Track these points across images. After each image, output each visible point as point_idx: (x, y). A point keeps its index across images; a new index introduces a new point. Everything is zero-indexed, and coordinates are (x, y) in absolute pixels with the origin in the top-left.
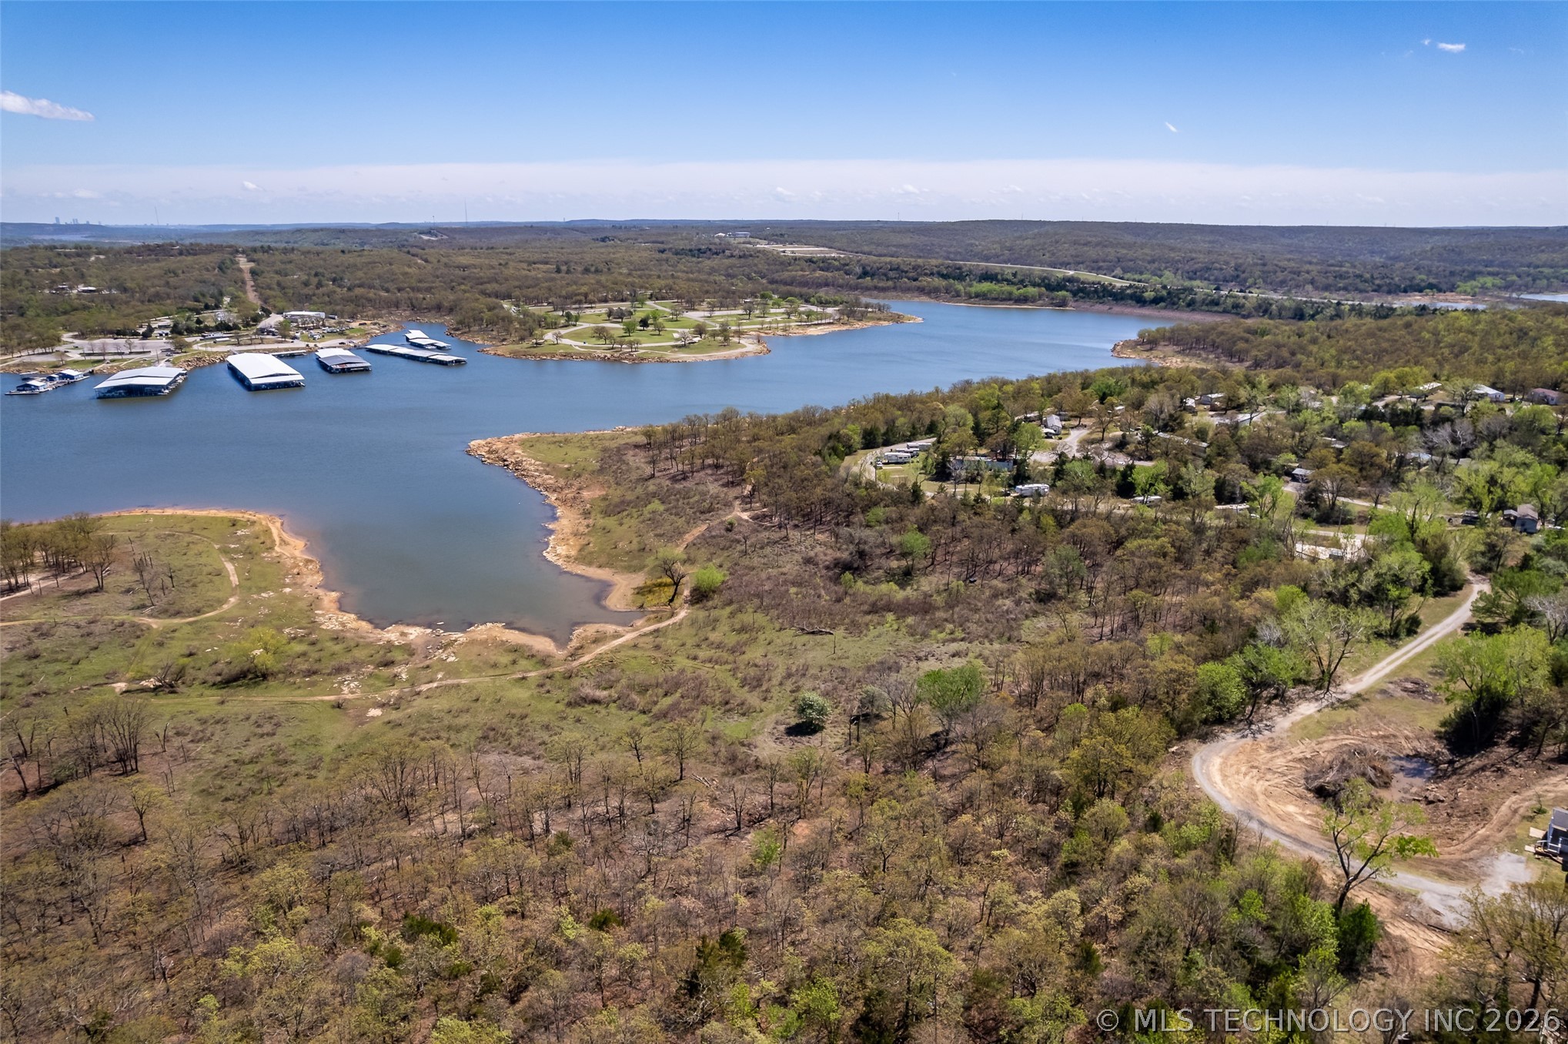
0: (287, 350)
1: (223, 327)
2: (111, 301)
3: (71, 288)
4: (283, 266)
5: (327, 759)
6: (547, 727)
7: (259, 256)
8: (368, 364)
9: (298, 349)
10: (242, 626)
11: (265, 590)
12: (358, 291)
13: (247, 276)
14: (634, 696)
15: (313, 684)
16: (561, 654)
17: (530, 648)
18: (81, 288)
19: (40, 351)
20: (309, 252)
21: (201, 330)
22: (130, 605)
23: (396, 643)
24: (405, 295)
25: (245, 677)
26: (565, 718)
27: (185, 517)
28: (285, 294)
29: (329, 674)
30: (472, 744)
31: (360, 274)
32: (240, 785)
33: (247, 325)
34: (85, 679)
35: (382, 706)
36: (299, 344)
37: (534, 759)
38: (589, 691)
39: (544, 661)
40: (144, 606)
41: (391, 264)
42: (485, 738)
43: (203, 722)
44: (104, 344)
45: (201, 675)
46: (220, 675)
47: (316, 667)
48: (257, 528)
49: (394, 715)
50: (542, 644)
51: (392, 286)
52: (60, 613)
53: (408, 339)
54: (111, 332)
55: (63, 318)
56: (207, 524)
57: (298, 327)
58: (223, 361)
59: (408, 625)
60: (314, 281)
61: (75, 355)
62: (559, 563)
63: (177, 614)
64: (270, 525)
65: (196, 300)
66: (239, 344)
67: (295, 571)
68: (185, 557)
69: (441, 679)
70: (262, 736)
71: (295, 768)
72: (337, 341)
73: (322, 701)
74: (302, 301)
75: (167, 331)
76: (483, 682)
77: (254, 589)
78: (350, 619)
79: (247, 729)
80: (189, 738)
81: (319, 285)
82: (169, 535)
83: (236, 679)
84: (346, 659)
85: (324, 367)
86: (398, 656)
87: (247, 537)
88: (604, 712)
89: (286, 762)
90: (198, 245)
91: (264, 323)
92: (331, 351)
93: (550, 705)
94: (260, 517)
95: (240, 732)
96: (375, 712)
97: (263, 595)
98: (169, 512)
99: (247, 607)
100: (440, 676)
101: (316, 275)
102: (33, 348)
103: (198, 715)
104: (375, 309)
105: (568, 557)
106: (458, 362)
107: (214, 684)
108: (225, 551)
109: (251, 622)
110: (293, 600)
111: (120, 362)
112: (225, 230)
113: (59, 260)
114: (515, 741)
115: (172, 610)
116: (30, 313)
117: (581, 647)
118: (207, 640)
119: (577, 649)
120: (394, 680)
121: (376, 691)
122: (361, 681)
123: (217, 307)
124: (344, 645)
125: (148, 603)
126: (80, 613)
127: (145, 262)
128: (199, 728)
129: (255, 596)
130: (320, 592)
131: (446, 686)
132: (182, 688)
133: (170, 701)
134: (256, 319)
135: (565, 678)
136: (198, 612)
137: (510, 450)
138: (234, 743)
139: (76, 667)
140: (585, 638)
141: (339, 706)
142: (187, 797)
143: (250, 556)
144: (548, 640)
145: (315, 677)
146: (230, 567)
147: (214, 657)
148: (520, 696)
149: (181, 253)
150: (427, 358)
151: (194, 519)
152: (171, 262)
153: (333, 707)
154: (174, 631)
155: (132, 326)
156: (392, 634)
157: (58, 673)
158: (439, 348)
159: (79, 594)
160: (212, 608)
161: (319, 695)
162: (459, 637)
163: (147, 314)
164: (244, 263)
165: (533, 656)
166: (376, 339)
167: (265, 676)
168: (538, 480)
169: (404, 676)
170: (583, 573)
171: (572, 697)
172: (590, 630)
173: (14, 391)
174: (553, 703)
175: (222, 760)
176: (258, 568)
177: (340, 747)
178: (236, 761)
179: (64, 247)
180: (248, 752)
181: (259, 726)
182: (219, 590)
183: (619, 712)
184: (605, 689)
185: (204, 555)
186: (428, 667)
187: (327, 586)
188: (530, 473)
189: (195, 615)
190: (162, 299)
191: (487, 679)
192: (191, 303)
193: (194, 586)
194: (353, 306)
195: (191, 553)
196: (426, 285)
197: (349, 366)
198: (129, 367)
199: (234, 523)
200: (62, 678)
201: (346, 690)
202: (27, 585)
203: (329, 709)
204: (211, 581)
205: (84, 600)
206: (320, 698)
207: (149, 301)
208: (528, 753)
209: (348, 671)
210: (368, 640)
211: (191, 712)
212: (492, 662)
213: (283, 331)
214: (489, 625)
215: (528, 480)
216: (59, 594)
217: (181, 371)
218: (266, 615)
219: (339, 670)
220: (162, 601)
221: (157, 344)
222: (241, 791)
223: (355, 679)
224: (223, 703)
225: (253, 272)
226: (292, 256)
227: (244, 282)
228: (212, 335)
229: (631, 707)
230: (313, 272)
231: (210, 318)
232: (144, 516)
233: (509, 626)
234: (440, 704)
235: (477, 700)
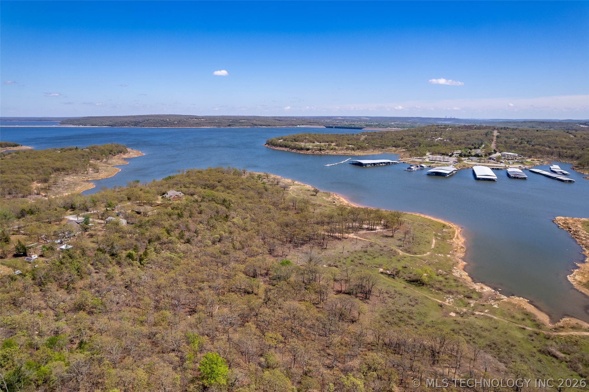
0: (497, 166)
1: (477, 155)
2: (446, 144)
3: (436, 139)
4: (510, 135)
5: (426, 324)
6: (521, 356)
7: (503, 131)
8: (527, 176)
9: (501, 167)
10: (426, 263)
11: (441, 253)
12: (536, 147)
13: (495, 138)
14: (580, 365)
15: (437, 294)
16: (551, 326)
17: (535, 316)
18: (439, 139)
19: (419, 157)
20: (522, 130)
21: (469, 156)
22: (398, 244)
23: (477, 291)
24: (558, 150)
25: (417, 282)
26: (533, 356)
27: (430, 220)
28: (506, 146)
29: (445, 293)
30: (483, 346)
31: (541, 140)
32: (393, 319)
33: (486, 156)
34: (374, 264)
35: (457, 313)
36: (503, 165)
37: (506, 367)
38: (553, 350)
39: (539, 325)
40: (401, 246)
41: (557, 137)
42: (490, 346)
43: (396, 292)
44: (436, 157)
45: (404, 276)
46: (410, 278)
47: (442, 288)
48: (451, 230)
49: (459, 319)
50: (543, 317)
51: (552, 146)
52: (379, 241)
53: (550, 168)
54: (441, 154)
55: (428, 148)
56: (435, 224)
57: (505, 158)
58: (472, 168)
59: (486, 285)
60: (520, 141)
61: (427, 160)
62: (574, 283)
63: (409, 252)
64: (456, 230)
65: (473, 145)
66: (480, 162)
67: (455, 250)
68: (422, 234)
69: (486, 313)
70: (410, 305)
71: (413, 322)
72: (518, 166)
73: (437, 301)
74: (511, 148)
75: (458, 155)
76: (504, 322)
77: (437, 252)
78: (465, 275)
79: (407, 300)
80: (389, 295)
81: (521, 143)
82: (422, 225)
83: (414, 281)
84: (454, 289)
85: (508, 175)
86: (474, 296)
87: (446, 232)
88: (557, 364)
89: (411, 318)
90: (482, 126)
91: (494, 156)
92: (514, 169)
93: (530, 347)
94: (454, 226)
95: (404, 300)
96: (453, 314)
97: (439, 255)
98: (427, 217)
99: (431, 257)
100: (486, 311)
101: (522, 139)
102: (417, 156)
103: (395, 289)
104: (541, 154)
105: (580, 282)
106: (569, 181)
107: (406, 280)
108: (436, 235)
109: (430, 263)
110: (449, 260)
111: (439, 163)
112: (498, 121)
113: (438, 129)
114: (502, 354)
115: (408, 250)
116: (422, 146)
117: (563, 327)
118: (413, 264)
119: (561, 327)
120: (467, 305)
121: (458, 306)
122: (455, 300)
123: (479, 148)
124: (457, 284)
125: (402, 246)
126: (383, 243)
127: (463, 131)
128: (393, 293)
129: (436, 254)
130: (460, 260)
131: (486, 316)
132: (396, 278)
133: (391, 281)
134: (490, 154)
135: (545, 338)
136: (415, 253)
137: (576, 224)
138: (400, 303)
139: (374, 259)
140: (568, 324)
141: (441, 306)
142: (377, 315)
143: (442, 239)
144: (547, 316)
145: (440, 292)
146: (434, 241)
147: (411, 271)
148: (518, 336)
149: (475, 129)
150: (555, 178)
151: (432, 221)
152: (471, 132)
153: (439, 305)
154: (405, 258)
155: (448, 152)
156: (477, 287)
157: (369, 259)
158: (564, 174)
159: (387, 236)
160: (420, 254)
161: (437, 299)
162: (505, 298)
163: (454, 149)
164: (496, 133)
165: (534, 321)
166: (536, 167)
167: (423, 284)
168: (584, 242)
169: (472, 305)
170: (585, 293)
171: (543, 348)
172: (574, 321)
173: (406, 169)
174: (532, 346)
175: (393, 308)
176: (443, 244)
177: (432, 321)
178: (397, 310)
179: (441, 125)
180: (402, 309)
181: (411, 301)
182: (426, 248)
183: (566, 368)
184: (564, 353)
185: (428, 235)
186: (484, 305)
187: (463, 259)
188: (580, 238)
189: (414, 254)
190: (462, 144)
191: (506, 321)
192: (470, 146)
193: (419, 244)
194: (532, 152)
195: (425, 233)
196: (569, 146)
197: (518, 176)
198: (441, 166)
199: (444, 226)
200: (369, 261)
201: (447, 301)
202: (376, 229)
203: (437, 305)
204: (425, 244)
205: (387, 239)
206: (437, 300)
207: (457, 144)
208: (504, 363)
209: (453, 294)
210: (467, 285)
211: (394, 287)
212: (513, 315)
213: (498, 160)
214: (521, 298)
215: (578, 240)
216: (382, 235)
217: (456, 169)
218: (436, 262)
219: (450, 292)
220: (406, 247)
221: (453, 159)
222: (392, 321)
223: (453, 298)
224: (405, 288)
225: (497, 137)
226: (516, 132)
227: (492, 140)
228: (472, 158)
229: (575, 370)
230: (521, 138)
231: (474, 152)
232: (418, 216)
233: (531, 303)
234: (479, 323)
235: (496, 328)
